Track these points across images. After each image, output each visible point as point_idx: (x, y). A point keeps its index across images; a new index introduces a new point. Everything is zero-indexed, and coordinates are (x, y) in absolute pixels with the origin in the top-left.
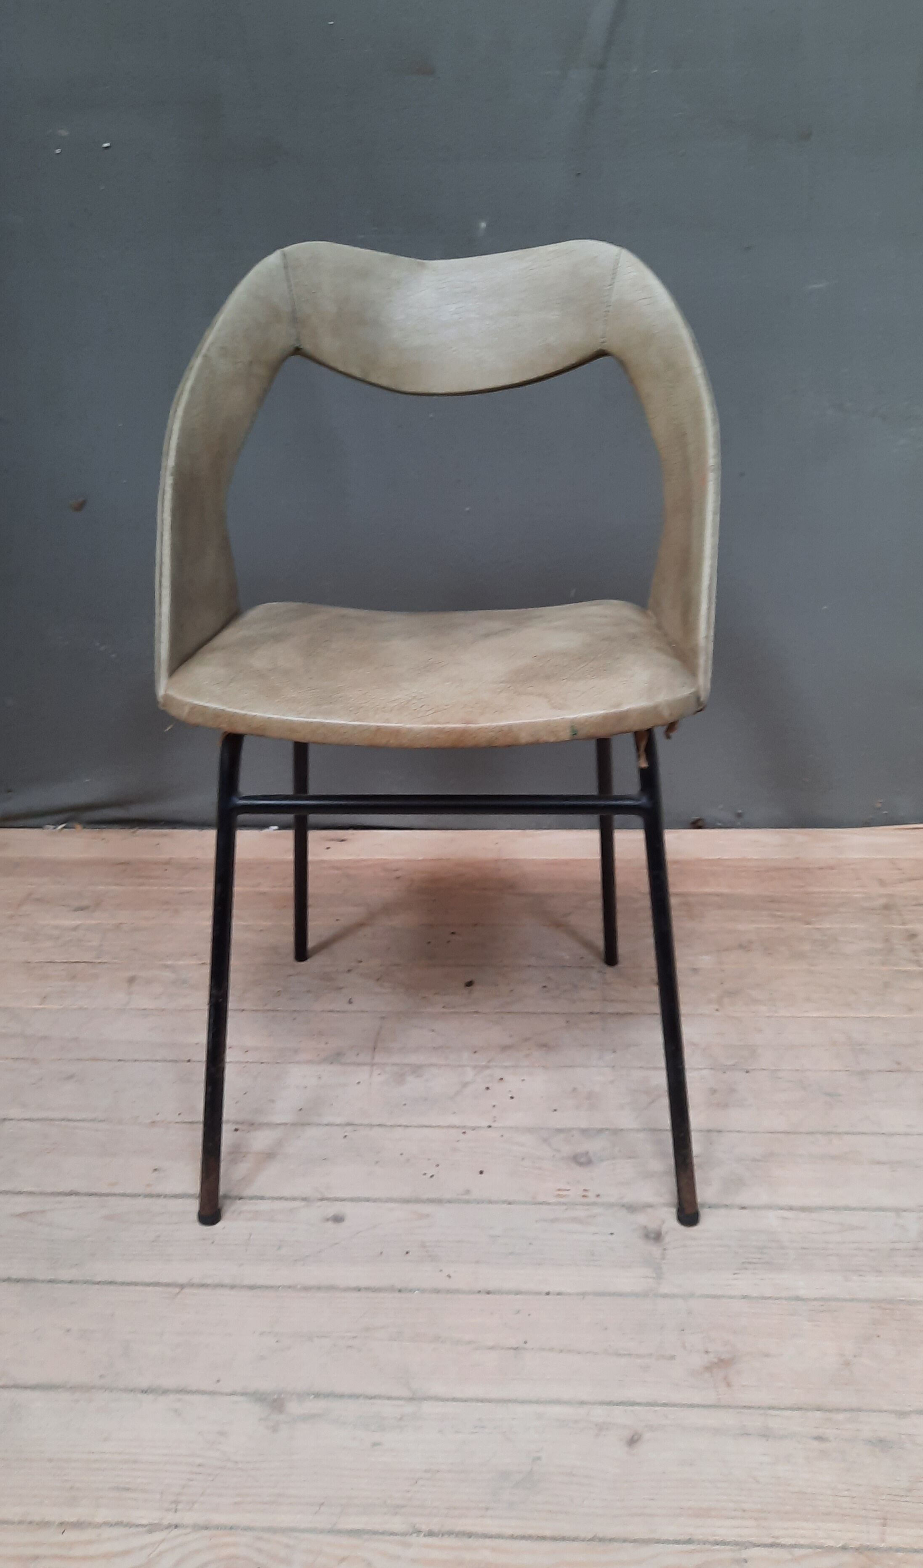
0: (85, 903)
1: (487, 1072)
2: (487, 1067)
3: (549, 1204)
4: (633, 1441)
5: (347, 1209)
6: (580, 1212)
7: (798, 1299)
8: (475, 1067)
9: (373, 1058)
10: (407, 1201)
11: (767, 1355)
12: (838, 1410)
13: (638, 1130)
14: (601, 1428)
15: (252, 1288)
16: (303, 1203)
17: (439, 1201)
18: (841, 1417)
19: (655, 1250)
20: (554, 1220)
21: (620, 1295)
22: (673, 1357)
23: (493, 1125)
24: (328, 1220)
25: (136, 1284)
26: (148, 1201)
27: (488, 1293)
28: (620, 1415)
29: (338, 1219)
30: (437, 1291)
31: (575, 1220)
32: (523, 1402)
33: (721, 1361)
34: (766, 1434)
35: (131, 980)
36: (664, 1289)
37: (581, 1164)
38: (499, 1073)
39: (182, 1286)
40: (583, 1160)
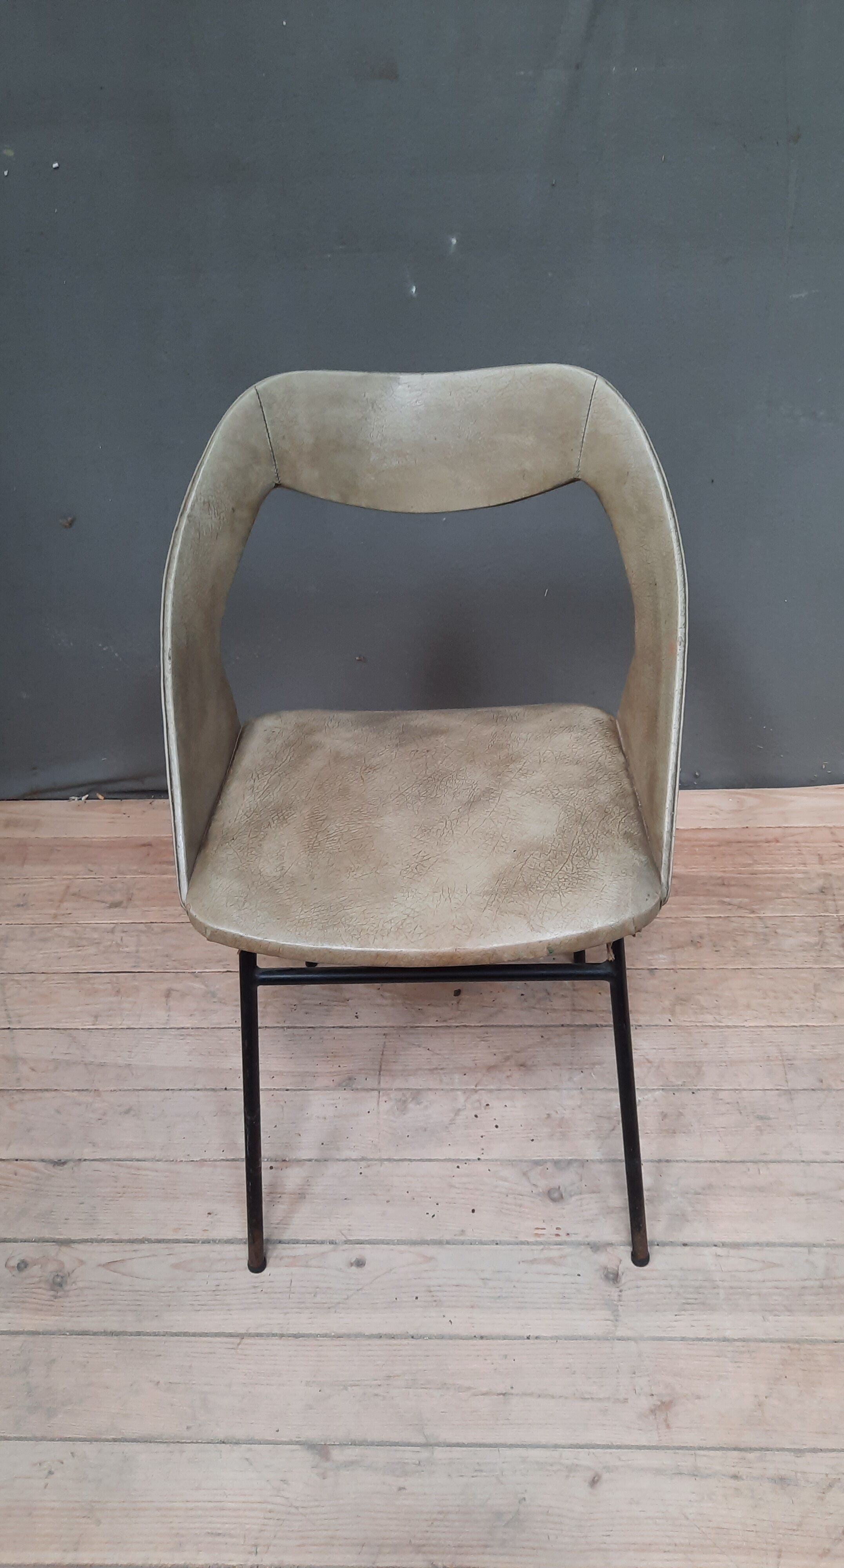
0: (118, 897)
1: (476, 1097)
2: (476, 1091)
3: (528, 1243)
4: (594, 1482)
5: (367, 1252)
6: (554, 1252)
7: (725, 1340)
8: (465, 1091)
9: (379, 1083)
10: (414, 1243)
11: (699, 1398)
12: (751, 1450)
13: (601, 1161)
14: (571, 1469)
15: (296, 1336)
16: (332, 1246)
17: (439, 1243)
18: (751, 1456)
19: (614, 1292)
20: (533, 1261)
21: (585, 1338)
22: (626, 1400)
23: (482, 1157)
24: (352, 1264)
25: (206, 1335)
26: (206, 1247)
27: (482, 1338)
28: (584, 1458)
29: (360, 1263)
30: (442, 1337)
31: (550, 1260)
32: (511, 1446)
33: (663, 1403)
34: (695, 1474)
35: (168, 994)
36: (619, 1333)
37: (554, 1200)
38: (485, 1098)
39: (242, 1336)
40: (556, 1195)
